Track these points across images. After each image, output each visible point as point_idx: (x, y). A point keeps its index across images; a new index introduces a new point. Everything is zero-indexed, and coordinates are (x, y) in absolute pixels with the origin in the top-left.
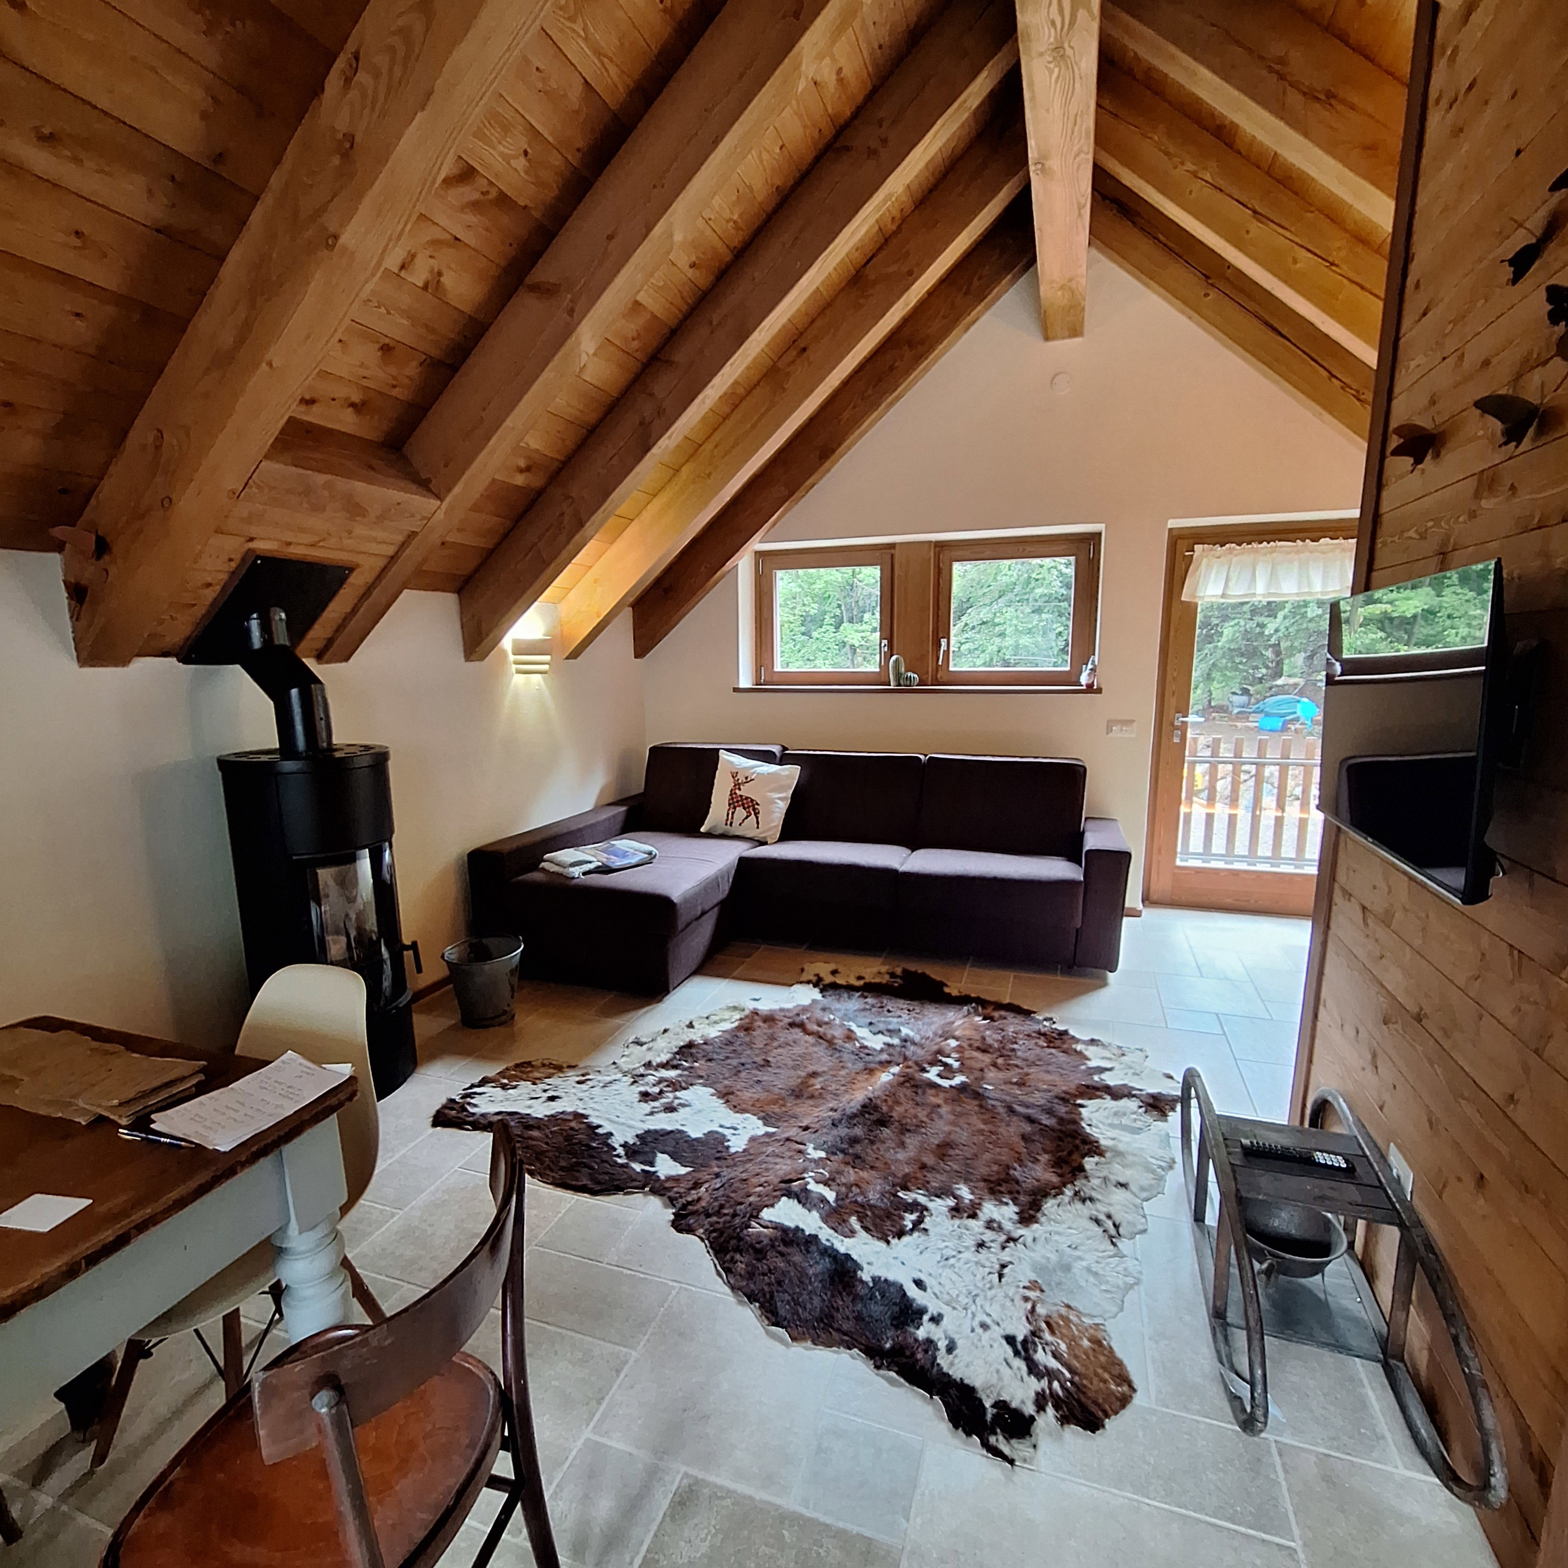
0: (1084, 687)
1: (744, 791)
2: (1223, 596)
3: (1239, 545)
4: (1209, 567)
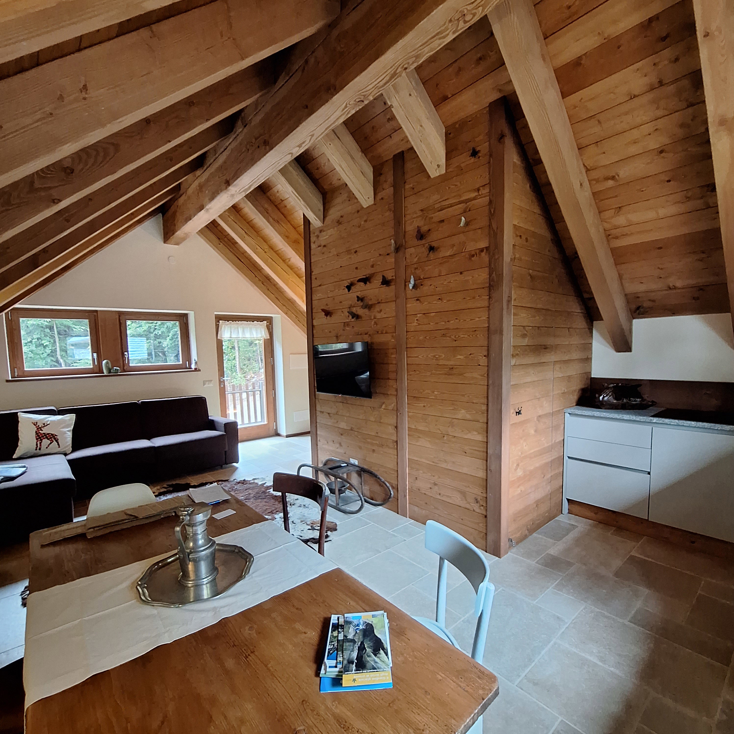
0: (193, 369)
1: (45, 431)
2: (231, 337)
3: (233, 321)
4: (225, 327)
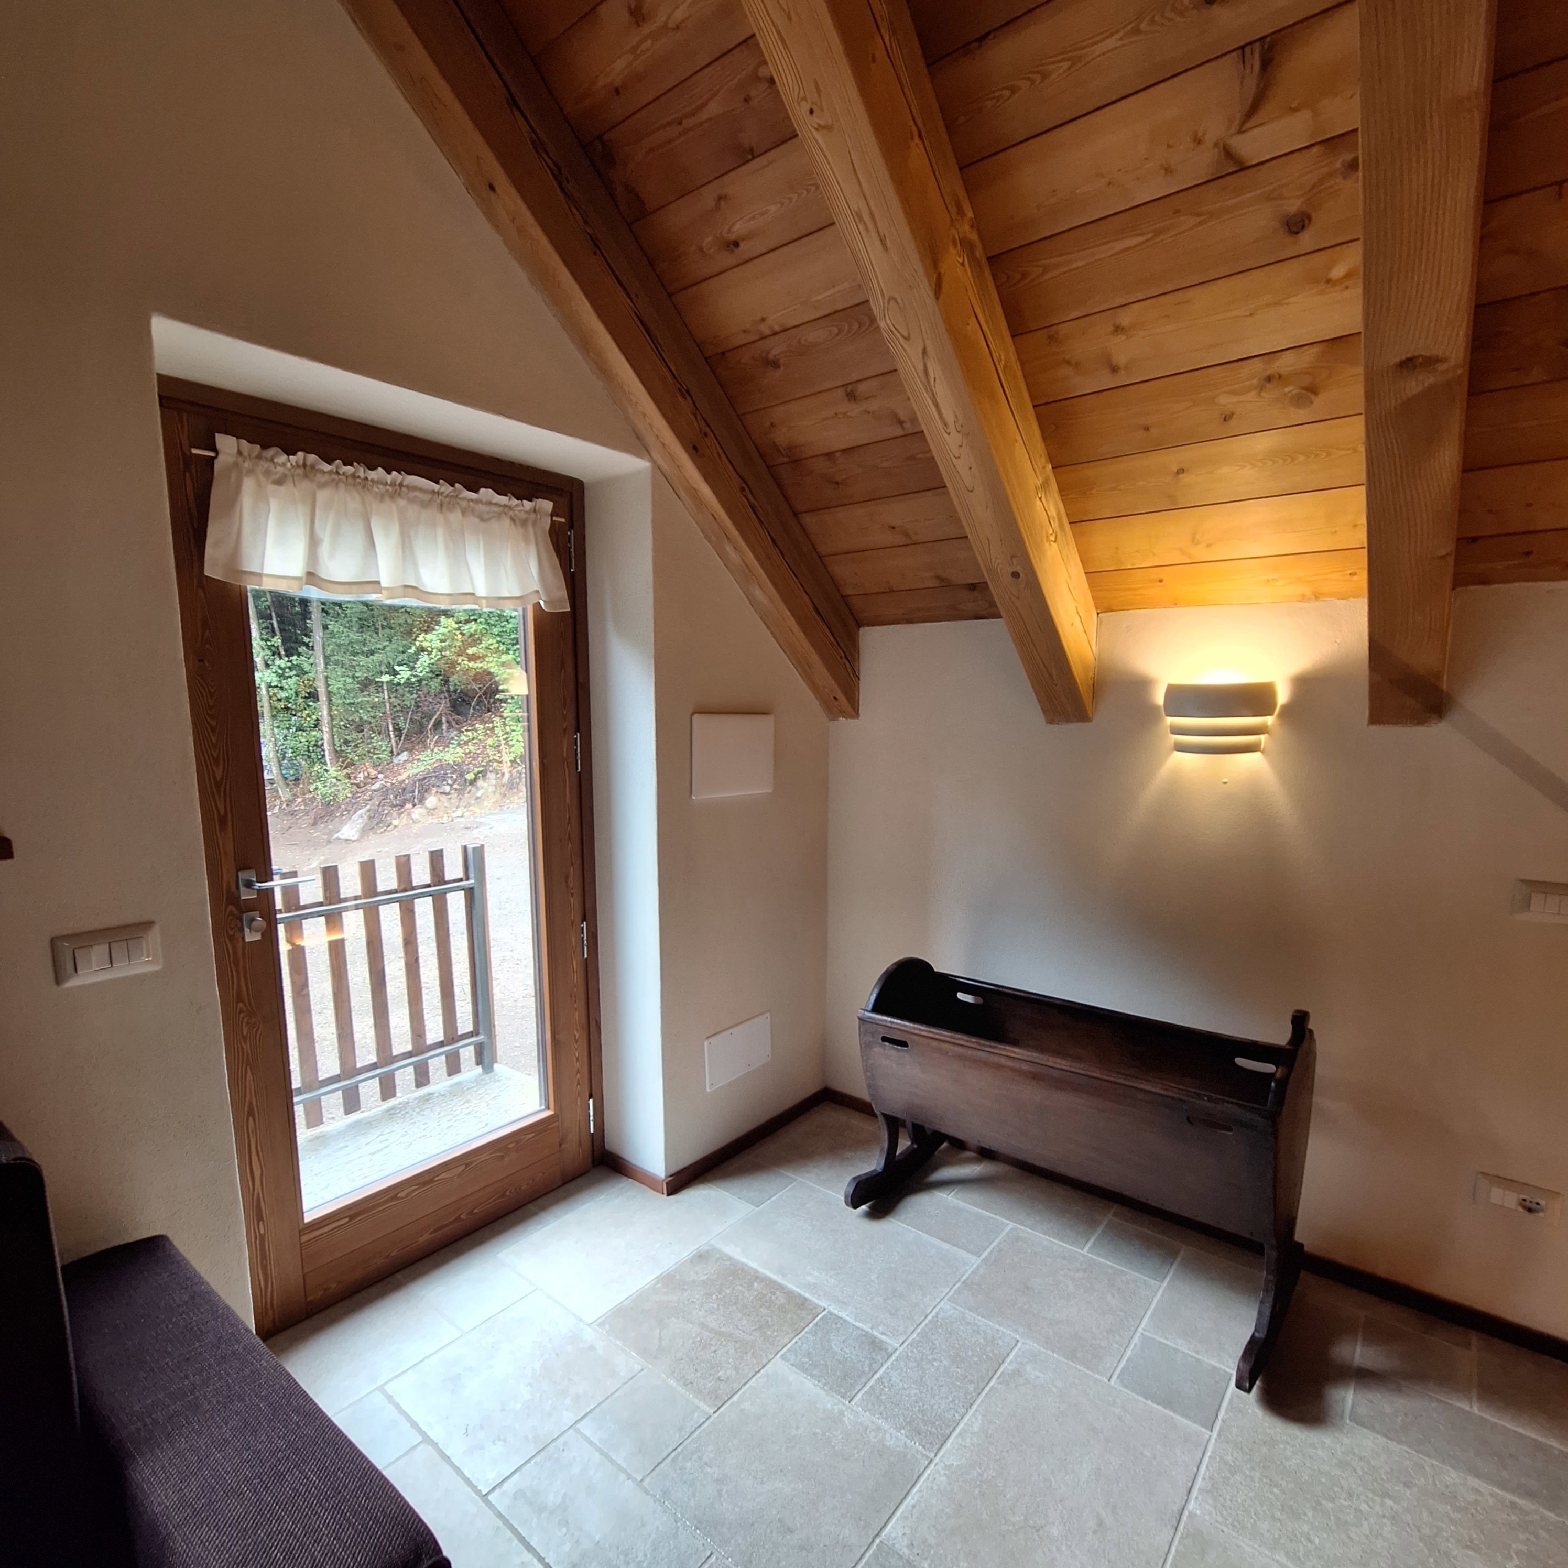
4: (266, 493)
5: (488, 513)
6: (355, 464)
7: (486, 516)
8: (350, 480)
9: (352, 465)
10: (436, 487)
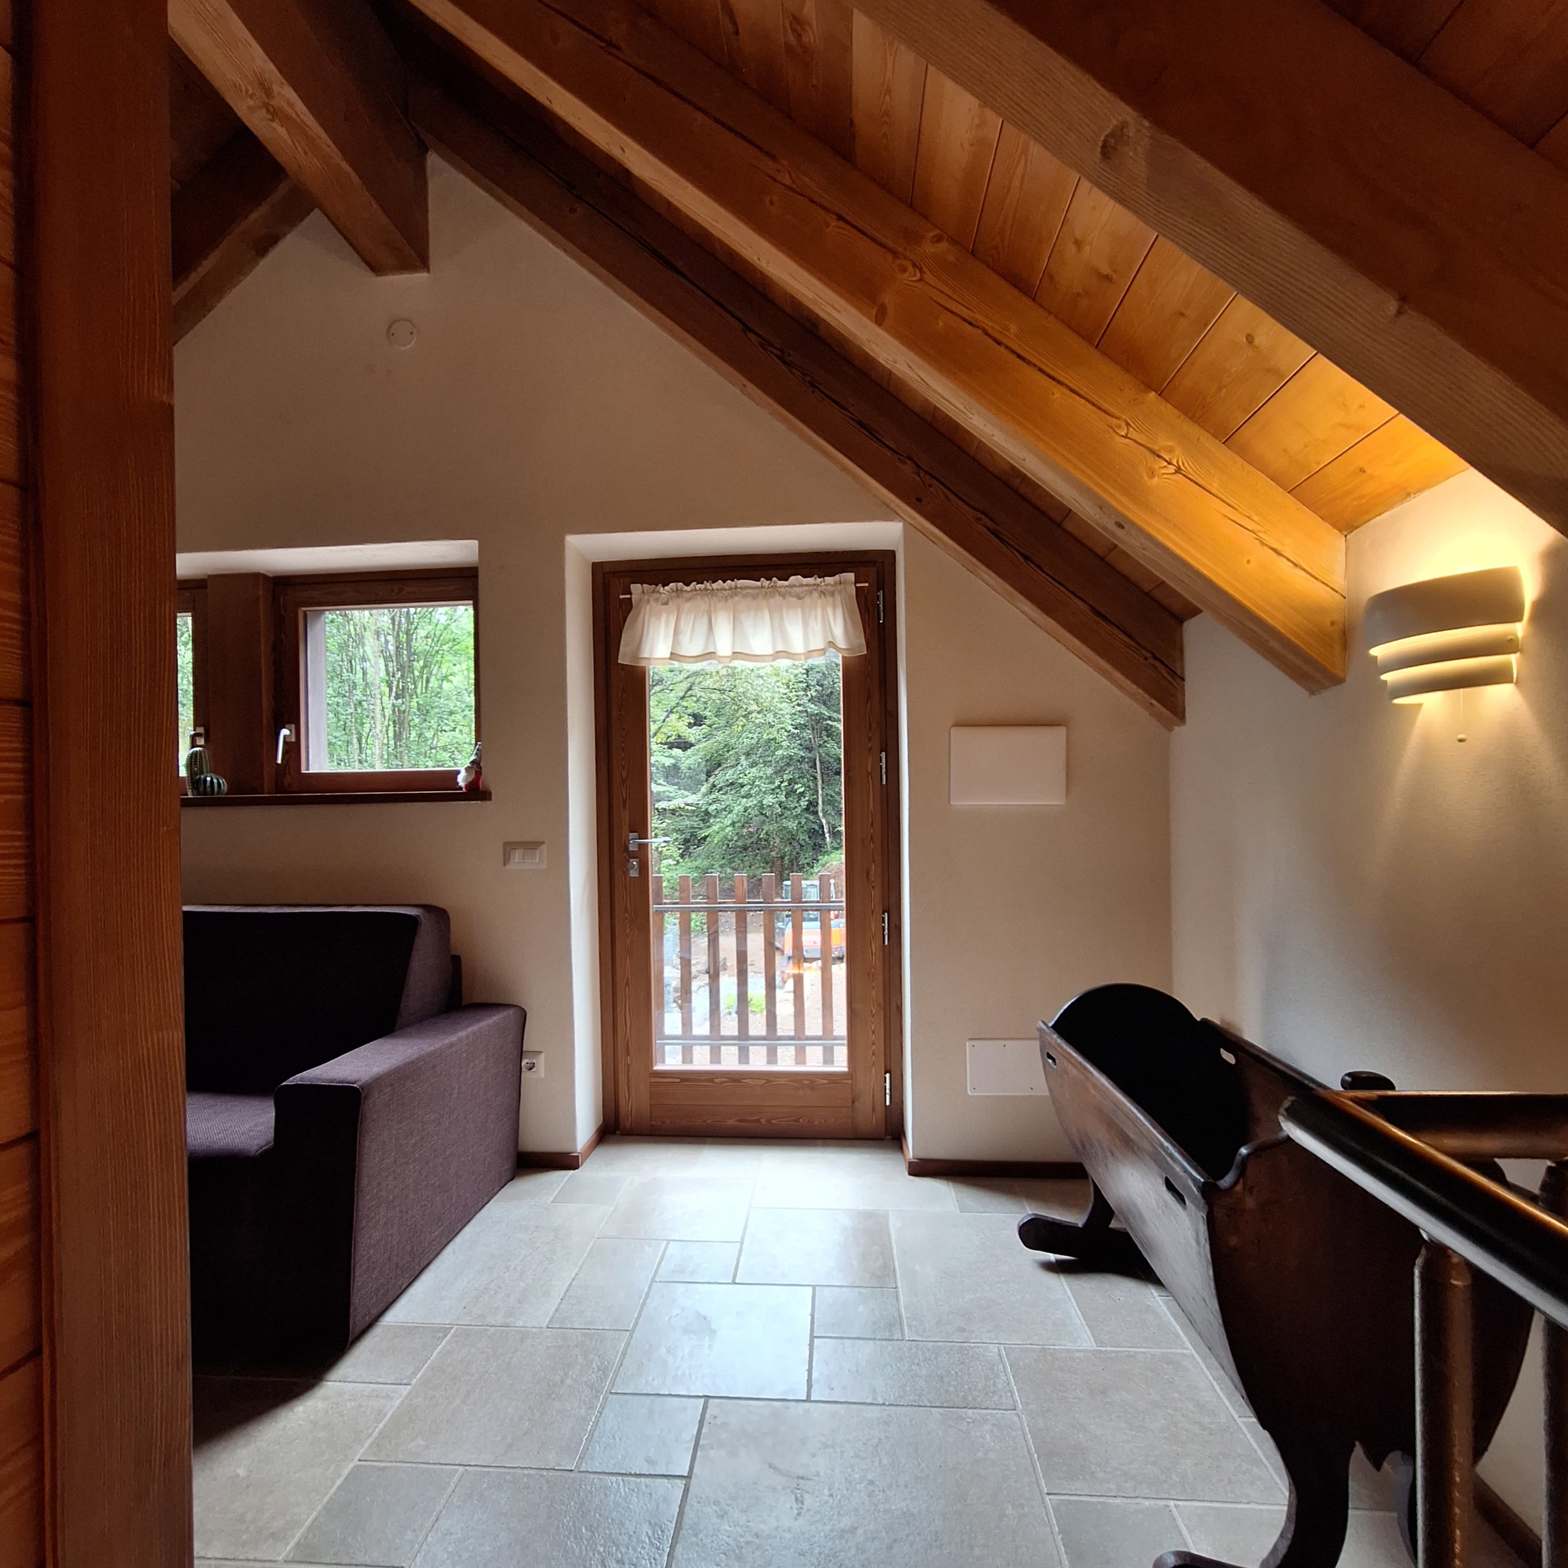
0: (464, 791)
4: (653, 616)
5: (802, 592)
6: (705, 582)
7: (802, 595)
8: (704, 592)
9: (702, 583)
10: (758, 584)
